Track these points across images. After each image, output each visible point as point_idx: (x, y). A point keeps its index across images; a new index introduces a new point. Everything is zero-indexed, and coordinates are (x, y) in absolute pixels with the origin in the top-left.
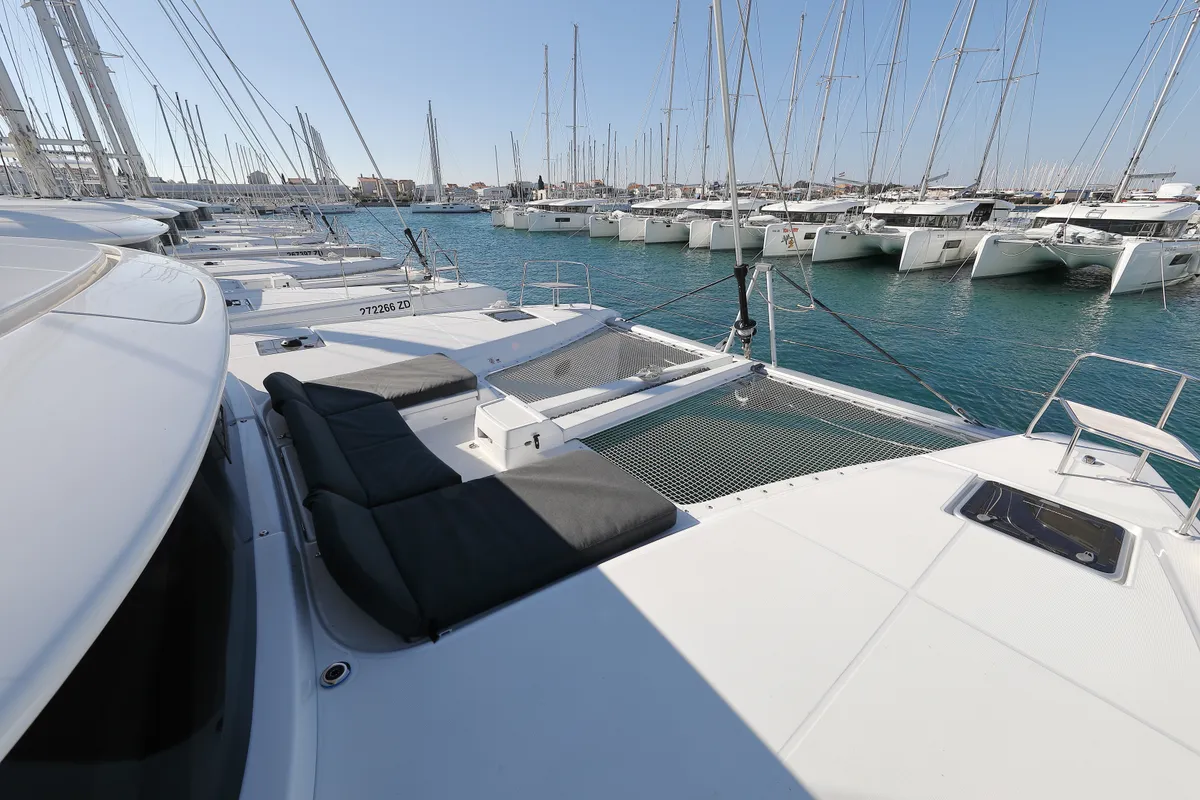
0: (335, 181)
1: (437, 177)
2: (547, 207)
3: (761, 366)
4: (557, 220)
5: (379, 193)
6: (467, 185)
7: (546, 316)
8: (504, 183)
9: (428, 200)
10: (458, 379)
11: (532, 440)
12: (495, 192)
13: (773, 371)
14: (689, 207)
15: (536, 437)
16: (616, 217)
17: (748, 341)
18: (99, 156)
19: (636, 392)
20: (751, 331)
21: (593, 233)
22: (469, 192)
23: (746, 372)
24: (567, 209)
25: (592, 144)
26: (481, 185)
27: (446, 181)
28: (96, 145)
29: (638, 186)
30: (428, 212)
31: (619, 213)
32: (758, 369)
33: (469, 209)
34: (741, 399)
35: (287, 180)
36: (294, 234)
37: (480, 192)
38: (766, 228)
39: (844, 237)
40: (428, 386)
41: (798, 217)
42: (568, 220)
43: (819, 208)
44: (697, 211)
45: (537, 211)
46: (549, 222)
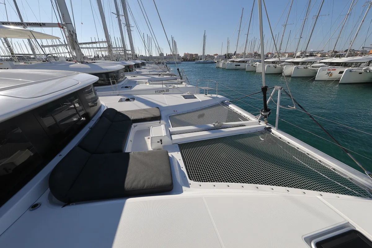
0: (179, 55)
1: (204, 52)
2: (233, 61)
3: (270, 128)
4: (236, 65)
5: (188, 58)
6: (212, 55)
7: (200, 98)
8: (223, 54)
9: (201, 59)
10: (154, 116)
11: (160, 141)
12: (220, 57)
13: (275, 132)
14: (285, 61)
15: (161, 140)
16: (256, 64)
17: (266, 117)
18: (125, 50)
19: (207, 131)
20: (268, 113)
21: (247, 70)
22: (212, 57)
23: (262, 129)
24: (239, 62)
25: (255, 40)
26: (216, 55)
27: (206, 54)
28: (125, 48)
29: (270, 53)
30: (200, 63)
31: (258, 63)
32: (269, 129)
33: (211, 62)
34: (262, 139)
35: (167, 55)
36: (160, 69)
37: (216, 57)
38: (319, 69)
39: (360, 73)
40: (144, 117)
41: (338, 64)
42: (239, 65)
43: (351, 60)
44: (290, 62)
45: (229, 62)
46: (233, 66)
